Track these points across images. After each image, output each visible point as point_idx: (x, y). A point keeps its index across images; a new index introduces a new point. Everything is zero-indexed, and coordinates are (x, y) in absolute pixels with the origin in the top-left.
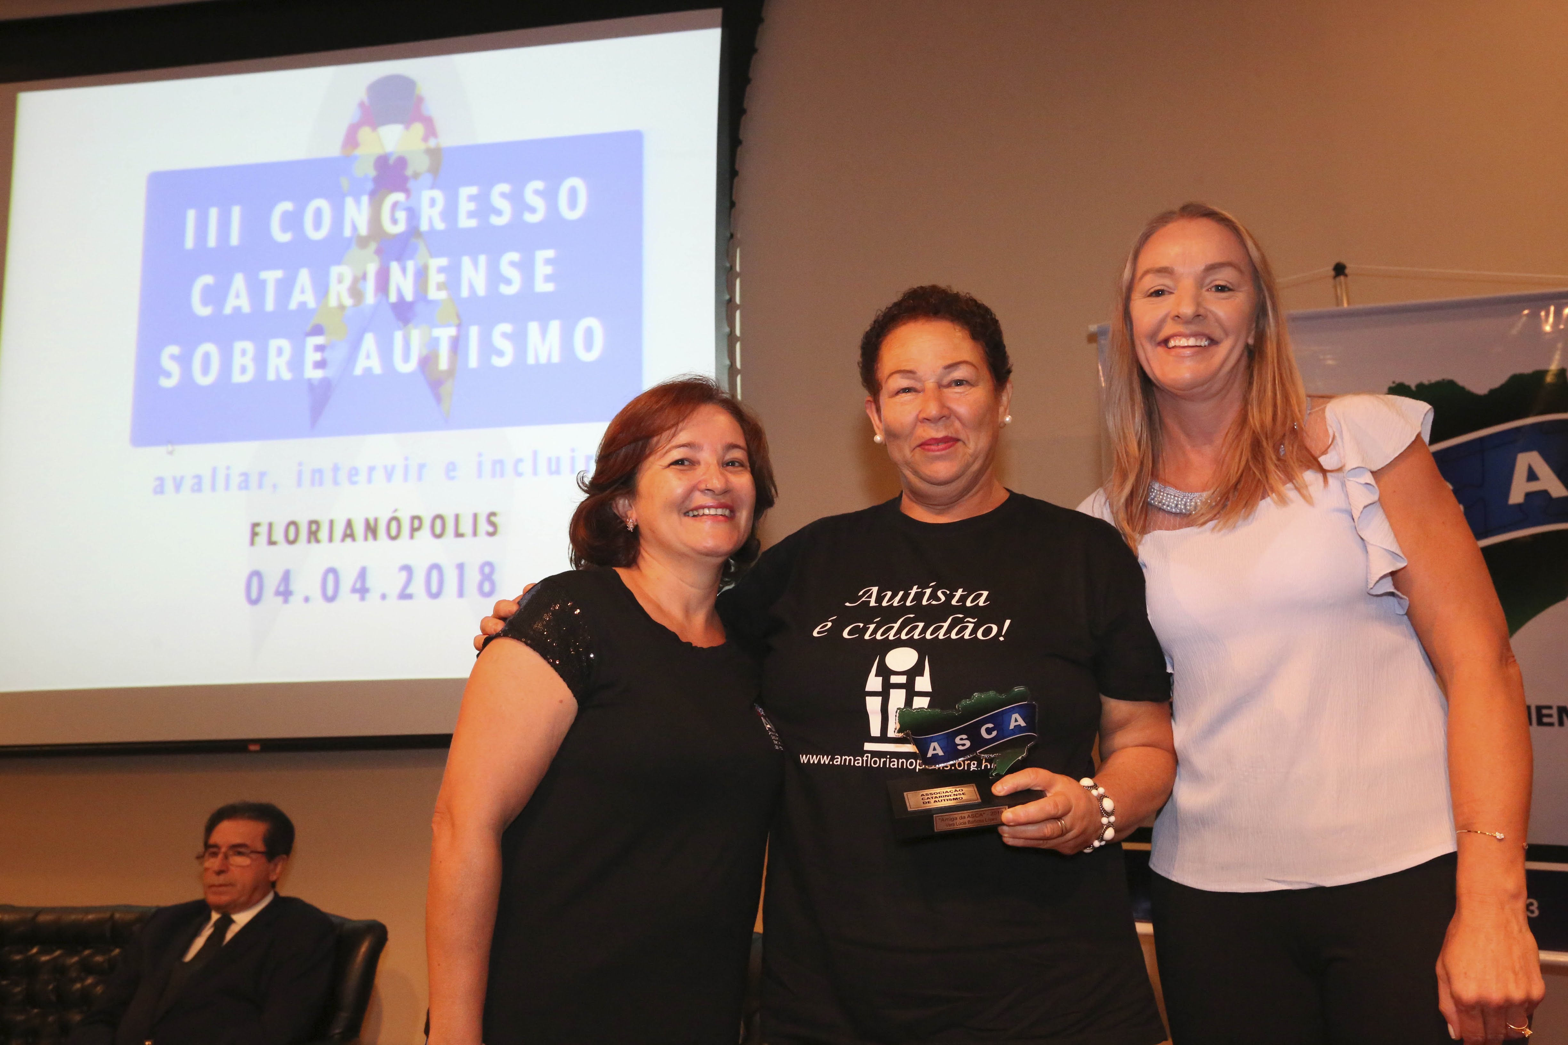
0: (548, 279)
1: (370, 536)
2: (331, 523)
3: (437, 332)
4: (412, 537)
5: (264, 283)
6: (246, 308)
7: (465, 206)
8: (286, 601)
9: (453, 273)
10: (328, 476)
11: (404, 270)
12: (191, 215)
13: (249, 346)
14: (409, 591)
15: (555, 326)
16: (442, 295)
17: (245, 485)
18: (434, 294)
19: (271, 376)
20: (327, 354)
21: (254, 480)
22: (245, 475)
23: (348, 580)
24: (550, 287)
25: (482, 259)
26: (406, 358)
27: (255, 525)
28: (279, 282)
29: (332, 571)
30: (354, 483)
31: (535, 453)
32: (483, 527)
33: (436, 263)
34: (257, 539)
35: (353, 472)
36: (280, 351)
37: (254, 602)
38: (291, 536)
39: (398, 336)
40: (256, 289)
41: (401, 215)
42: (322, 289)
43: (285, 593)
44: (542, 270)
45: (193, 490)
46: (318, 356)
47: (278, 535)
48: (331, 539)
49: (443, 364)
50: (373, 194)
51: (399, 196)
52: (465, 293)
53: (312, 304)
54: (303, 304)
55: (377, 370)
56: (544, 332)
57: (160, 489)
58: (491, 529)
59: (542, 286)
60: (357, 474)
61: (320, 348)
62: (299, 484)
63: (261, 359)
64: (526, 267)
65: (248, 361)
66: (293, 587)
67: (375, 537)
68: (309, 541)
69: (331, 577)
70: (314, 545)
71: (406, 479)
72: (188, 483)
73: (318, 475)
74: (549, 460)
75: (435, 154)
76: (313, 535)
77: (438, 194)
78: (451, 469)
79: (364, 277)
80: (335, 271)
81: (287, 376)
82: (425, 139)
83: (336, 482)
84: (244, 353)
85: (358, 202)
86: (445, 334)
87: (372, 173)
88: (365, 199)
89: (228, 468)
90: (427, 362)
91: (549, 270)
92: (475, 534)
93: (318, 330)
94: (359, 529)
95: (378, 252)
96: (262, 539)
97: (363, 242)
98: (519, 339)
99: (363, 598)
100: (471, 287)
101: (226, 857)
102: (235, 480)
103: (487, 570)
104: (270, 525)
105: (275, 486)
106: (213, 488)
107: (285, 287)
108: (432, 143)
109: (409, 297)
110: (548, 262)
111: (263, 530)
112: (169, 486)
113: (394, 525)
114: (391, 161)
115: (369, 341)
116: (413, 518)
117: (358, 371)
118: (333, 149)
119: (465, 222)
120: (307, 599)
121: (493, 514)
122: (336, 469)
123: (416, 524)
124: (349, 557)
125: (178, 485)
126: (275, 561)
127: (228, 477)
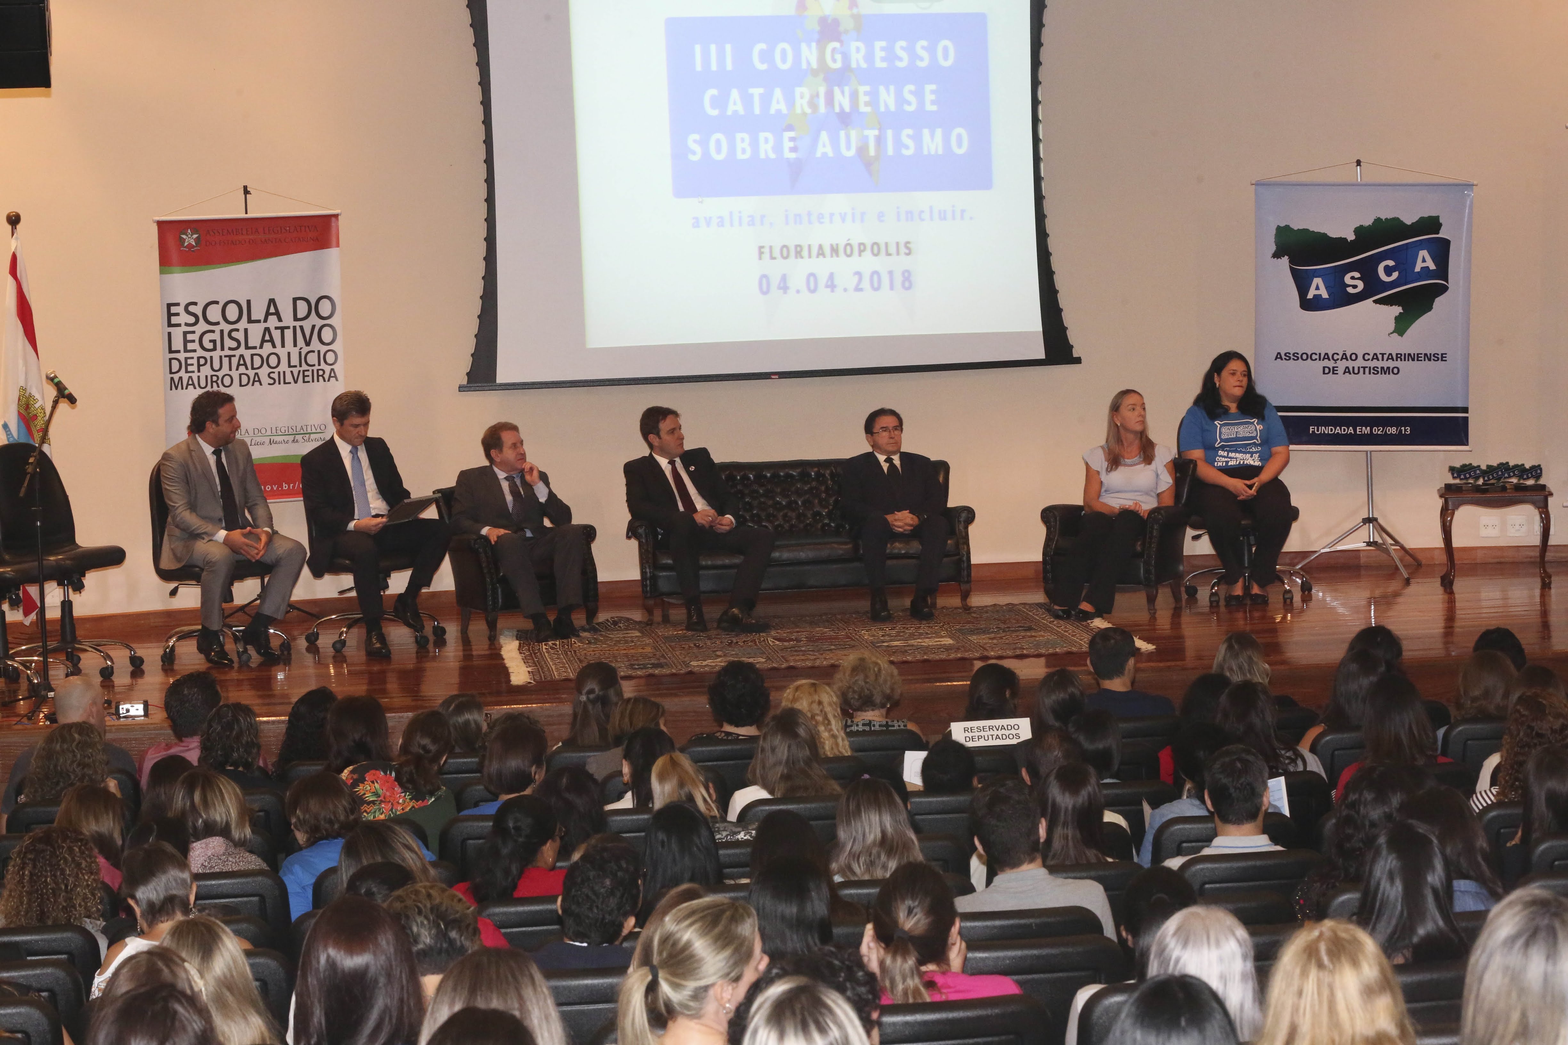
0: (933, 102)
1: (834, 255)
2: (809, 246)
3: (867, 132)
4: (860, 255)
5: (752, 95)
6: (742, 112)
7: (879, 54)
8: (785, 293)
10: (805, 218)
11: (843, 92)
14: (860, 286)
15: (939, 132)
16: (868, 109)
17: (752, 223)
18: (863, 109)
21: (757, 220)
22: (752, 217)
23: (823, 280)
24: (934, 108)
26: (848, 148)
27: (761, 248)
29: (812, 275)
30: (822, 223)
31: (931, 208)
32: (903, 250)
33: (862, 89)
34: (763, 256)
35: (820, 217)
36: (766, 140)
37: (765, 293)
38: (785, 254)
39: (842, 134)
40: (747, 100)
41: (838, 57)
42: (790, 102)
43: (784, 288)
44: (929, 97)
45: (718, 226)
46: (792, 144)
47: (776, 253)
48: (810, 256)
49: (872, 152)
50: (818, 42)
51: (836, 45)
52: (882, 109)
53: (785, 111)
54: (779, 111)
57: (696, 225)
58: (907, 251)
59: (930, 108)
60: (823, 218)
61: (792, 139)
62: (787, 223)
63: (755, 144)
64: (919, 94)
65: (746, 145)
66: (789, 284)
67: (837, 255)
69: (812, 279)
70: (799, 260)
71: (853, 221)
72: (715, 221)
73: (798, 218)
74: (940, 212)
75: (857, 18)
76: (799, 253)
78: (881, 216)
79: (817, 95)
80: (798, 90)
81: (772, 156)
82: (850, 8)
83: (810, 222)
84: (743, 140)
85: (809, 47)
86: (872, 134)
87: (817, 28)
88: (814, 45)
89: (739, 212)
90: (862, 150)
91: (933, 97)
92: (898, 253)
93: (790, 128)
94: (827, 250)
95: (826, 79)
96: (766, 256)
97: (815, 73)
98: (917, 138)
99: (833, 291)
100: (886, 105)
102: (745, 220)
103: (906, 275)
104: (771, 247)
105: (771, 224)
106: (732, 224)
107: (766, 100)
108: (855, 11)
109: (847, 109)
110: (932, 92)
111: (766, 250)
112: (702, 222)
113: (848, 248)
114: (829, 21)
115: (824, 136)
116: (860, 244)
117: (818, 154)
118: (789, 10)
119: (880, 64)
120: (798, 292)
121: (908, 243)
122: (809, 214)
123: (862, 248)
124: (822, 267)
125: (708, 222)
126: (776, 269)
127: (740, 218)
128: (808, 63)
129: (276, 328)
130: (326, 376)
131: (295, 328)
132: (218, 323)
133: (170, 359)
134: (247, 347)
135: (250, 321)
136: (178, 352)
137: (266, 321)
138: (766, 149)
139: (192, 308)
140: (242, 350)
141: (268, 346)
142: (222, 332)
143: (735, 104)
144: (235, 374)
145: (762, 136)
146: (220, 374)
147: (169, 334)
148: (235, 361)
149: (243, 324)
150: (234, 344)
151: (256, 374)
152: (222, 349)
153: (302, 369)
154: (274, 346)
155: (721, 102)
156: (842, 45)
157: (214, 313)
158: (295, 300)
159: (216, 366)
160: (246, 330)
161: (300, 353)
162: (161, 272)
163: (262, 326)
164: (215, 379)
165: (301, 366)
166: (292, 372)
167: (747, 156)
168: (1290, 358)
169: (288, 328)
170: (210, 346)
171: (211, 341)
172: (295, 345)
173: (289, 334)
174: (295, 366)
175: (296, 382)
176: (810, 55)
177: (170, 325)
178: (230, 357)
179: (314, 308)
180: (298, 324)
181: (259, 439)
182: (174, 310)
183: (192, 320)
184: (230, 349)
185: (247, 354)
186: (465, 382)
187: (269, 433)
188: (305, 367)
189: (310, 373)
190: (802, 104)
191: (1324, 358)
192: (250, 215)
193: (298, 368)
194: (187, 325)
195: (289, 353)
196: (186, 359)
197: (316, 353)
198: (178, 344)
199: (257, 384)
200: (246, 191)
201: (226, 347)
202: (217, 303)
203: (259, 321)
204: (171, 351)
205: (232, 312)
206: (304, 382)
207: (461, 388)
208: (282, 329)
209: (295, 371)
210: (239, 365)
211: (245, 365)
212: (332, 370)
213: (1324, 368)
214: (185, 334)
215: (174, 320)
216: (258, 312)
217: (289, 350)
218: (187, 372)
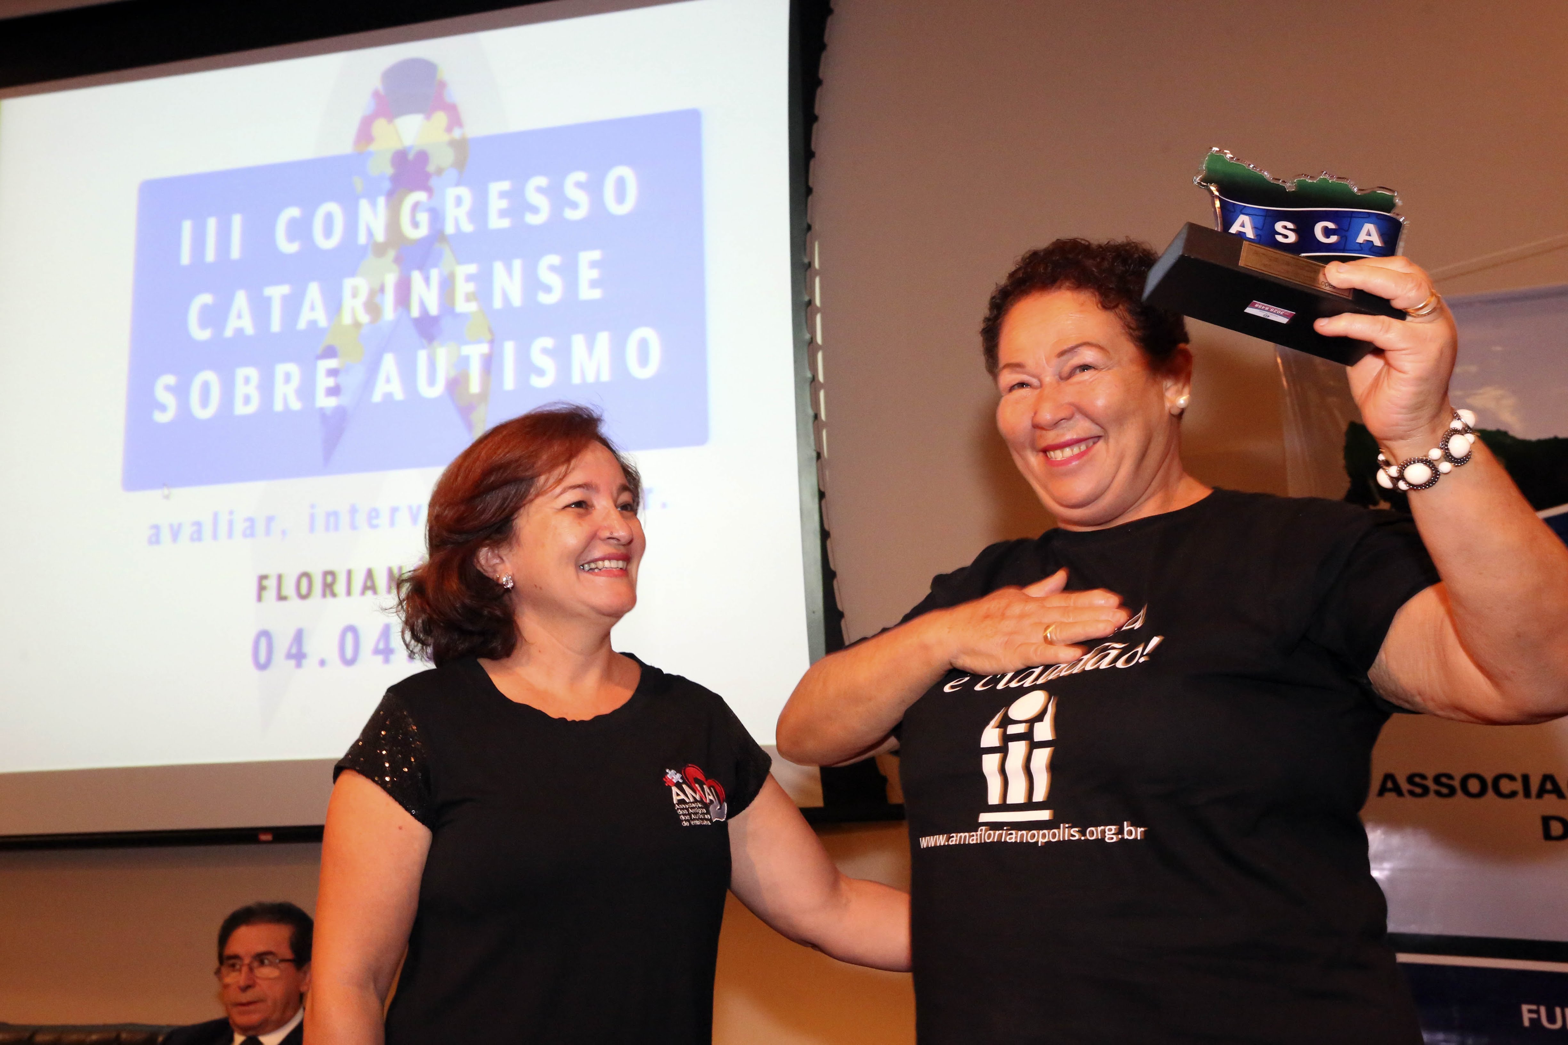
2: (349, 573)
3: (466, 350)
5: (269, 299)
7: (496, 204)
8: (299, 665)
9: (484, 280)
10: (345, 519)
11: (427, 280)
12: (187, 226)
13: (252, 373)
15: (603, 339)
17: (250, 531)
19: (278, 407)
20: (342, 379)
21: (260, 527)
22: (251, 521)
23: (370, 639)
24: (596, 294)
25: (517, 264)
27: (263, 578)
28: (285, 299)
29: (351, 629)
30: (375, 527)
33: (463, 271)
34: (265, 594)
35: (373, 515)
36: (288, 378)
37: (262, 667)
38: (304, 590)
39: (422, 356)
42: (334, 305)
43: (298, 656)
44: (587, 274)
45: (192, 539)
46: (331, 382)
47: (289, 589)
48: (349, 593)
51: (420, 196)
52: (498, 304)
53: (323, 322)
54: (313, 324)
55: (399, 396)
56: (591, 345)
57: (155, 539)
59: (587, 293)
60: (377, 517)
61: (333, 373)
62: (312, 529)
63: (267, 387)
64: (568, 271)
65: (252, 390)
66: (307, 648)
68: (324, 595)
69: (349, 637)
70: (329, 599)
72: (187, 531)
73: (333, 519)
75: (461, 147)
76: (329, 588)
77: (464, 192)
82: (449, 129)
83: (353, 526)
84: (247, 380)
85: (373, 204)
86: (475, 352)
87: (389, 171)
88: (381, 201)
89: (231, 513)
91: (594, 274)
93: (330, 352)
94: (381, 580)
95: (398, 260)
96: (270, 594)
97: (380, 250)
99: (387, 661)
101: (251, 969)
102: (240, 526)
104: (280, 578)
105: (284, 533)
106: (215, 536)
107: (293, 305)
108: (457, 134)
109: (433, 310)
110: (593, 264)
111: (271, 583)
112: (166, 535)
114: (411, 157)
115: (389, 363)
117: (377, 397)
118: (344, 145)
119: (496, 223)
120: (322, 663)
122: (353, 511)
124: (371, 613)
125: (175, 534)
126: (286, 618)
127: (231, 523)
128: (370, 234)
145: (281, 369)
167: (251, 409)
168: (1426, 791)
191: (1541, 793)
213: (1546, 821)
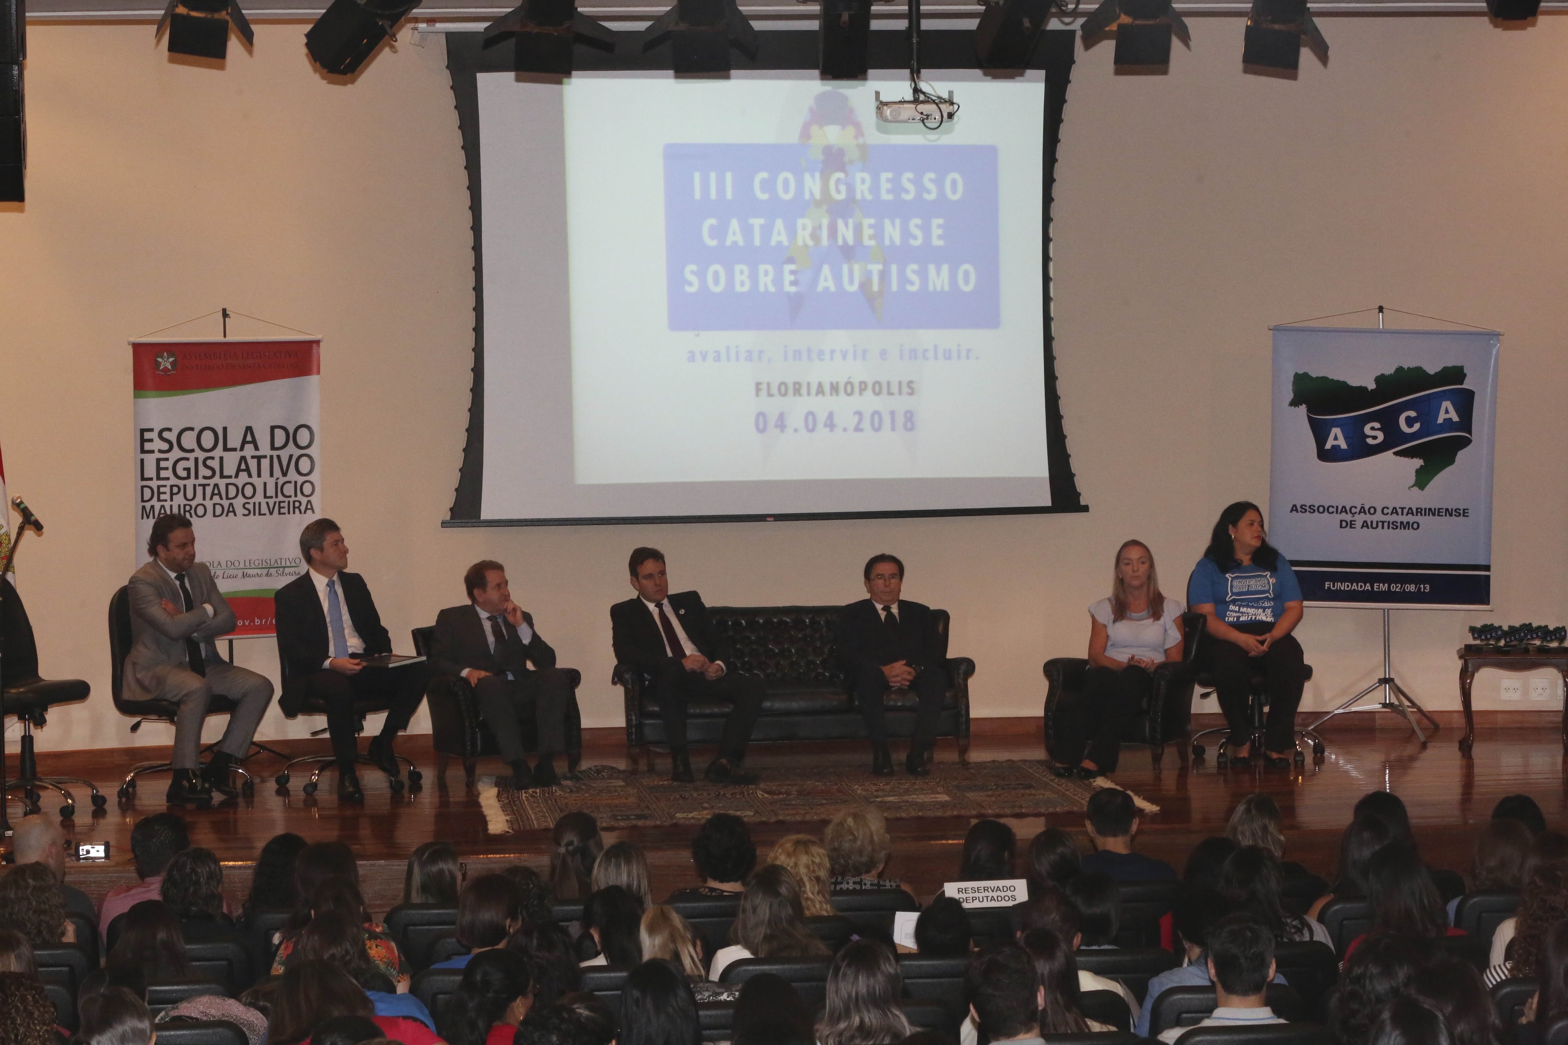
0: (940, 237)
1: (834, 393)
2: (809, 384)
4: (861, 394)
5: (752, 226)
7: (885, 186)
8: (782, 431)
10: (804, 355)
11: (846, 225)
14: (861, 427)
15: (945, 268)
16: (872, 243)
18: (867, 242)
19: (762, 289)
21: (755, 355)
22: (749, 352)
23: (822, 419)
25: (898, 221)
26: (851, 281)
27: (758, 384)
28: (762, 227)
29: (811, 413)
30: (822, 360)
31: (936, 347)
32: (905, 389)
33: (867, 222)
34: (760, 393)
35: (821, 353)
37: (761, 431)
38: (783, 391)
39: (845, 268)
40: (747, 231)
41: (843, 188)
42: (792, 232)
43: (781, 426)
44: (936, 232)
45: (715, 360)
46: (792, 278)
47: (774, 390)
48: (809, 394)
49: (875, 287)
50: (822, 173)
51: (841, 175)
52: (887, 242)
53: (786, 243)
54: (779, 243)
55: (833, 289)
56: (938, 272)
57: (691, 359)
58: (910, 391)
59: (937, 242)
60: (823, 354)
61: (792, 272)
62: (786, 359)
63: (754, 277)
64: (926, 228)
65: (745, 278)
66: (787, 422)
67: (837, 394)
68: (795, 395)
69: (810, 418)
70: (797, 397)
71: (855, 358)
72: (711, 355)
73: (797, 355)
74: (945, 351)
76: (797, 391)
77: (865, 175)
78: (883, 354)
79: (820, 227)
80: (800, 222)
81: (772, 289)
83: (809, 358)
84: (742, 272)
85: (813, 176)
86: (876, 268)
87: (821, 157)
88: (817, 175)
89: (736, 347)
90: (865, 285)
92: (900, 393)
93: (791, 260)
94: (827, 389)
96: (764, 392)
97: (818, 204)
98: (923, 274)
99: (832, 431)
100: (891, 238)
102: (742, 355)
103: (908, 415)
105: (770, 360)
106: (728, 360)
107: (767, 230)
108: (861, 141)
109: (851, 242)
110: (939, 226)
111: (764, 387)
112: (698, 357)
113: (849, 387)
115: (826, 270)
116: (861, 383)
117: (820, 288)
118: (792, 137)
119: (886, 196)
120: (796, 431)
121: (911, 382)
122: (809, 350)
123: (863, 386)
124: (822, 405)
125: (704, 357)
126: (773, 406)
127: (737, 353)
129: (253, 457)
130: (303, 508)
131: (271, 457)
132: (192, 451)
133: (142, 487)
134: (222, 476)
135: (226, 449)
136: (151, 479)
137: (242, 449)
138: (766, 282)
139: (166, 435)
140: (217, 479)
141: (243, 476)
142: (196, 459)
143: (734, 235)
144: (209, 504)
145: (762, 268)
146: (194, 503)
147: (142, 461)
148: (209, 490)
149: (219, 452)
150: (209, 473)
151: (231, 504)
152: (197, 477)
153: (277, 500)
154: (250, 476)
155: (719, 232)
156: (846, 175)
157: (189, 440)
158: (273, 428)
159: (190, 495)
160: (221, 459)
161: (276, 483)
162: (135, 397)
163: (237, 455)
164: (188, 508)
165: (277, 497)
166: (267, 503)
167: (746, 288)
168: (1306, 511)
169: (265, 457)
170: (184, 474)
171: (185, 469)
172: (272, 475)
173: (265, 463)
174: (272, 497)
175: (271, 513)
176: (813, 185)
177: (143, 451)
178: (204, 486)
179: (291, 437)
180: (275, 453)
181: (231, 572)
182: (147, 435)
183: (166, 446)
184: (205, 477)
185: (222, 483)
186: (448, 517)
187: (242, 566)
188: (281, 498)
189: (286, 505)
190: (804, 236)
191: (1341, 512)
192: (230, 338)
193: (274, 499)
194: (160, 451)
195: (265, 484)
196: (159, 487)
197: (292, 485)
198: (150, 471)
199: (231, 514)
200: (225, 314)
201: (200, 475)
202: (192, 429)
203: (235, 450)
204: (143, 478)
205: (208, 440)
206: (280, 513)
207: (444, 524)
208: (259, 458)
209: (271, 502)
210: (213, 494)
211: (219, 494)
212: (309, 502)
213: (1341, 521)
214: (158, 461)
215: (148, 446)
216: (234, 440)
217: (266, 480)
218: (159, 500)
